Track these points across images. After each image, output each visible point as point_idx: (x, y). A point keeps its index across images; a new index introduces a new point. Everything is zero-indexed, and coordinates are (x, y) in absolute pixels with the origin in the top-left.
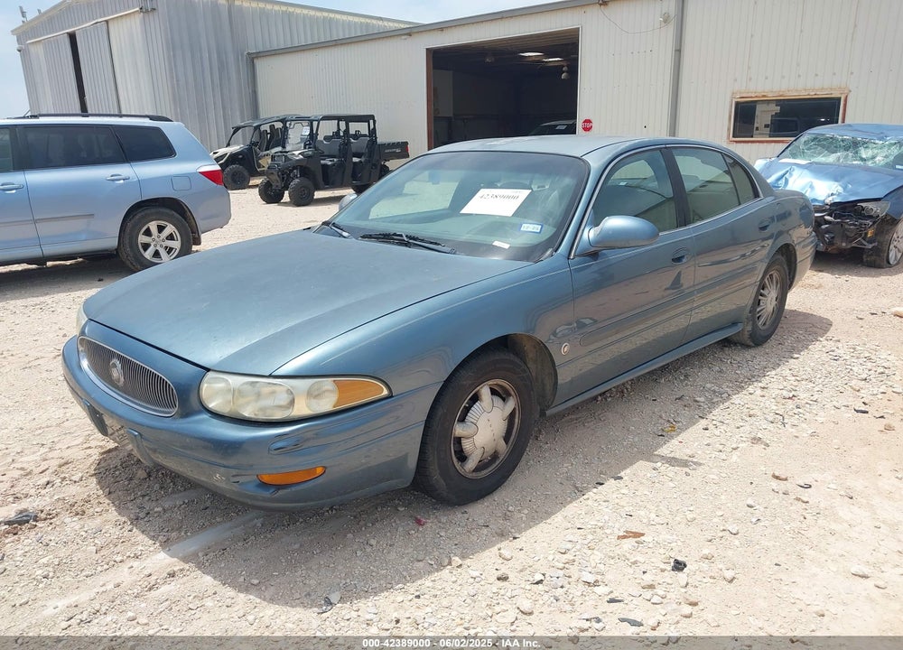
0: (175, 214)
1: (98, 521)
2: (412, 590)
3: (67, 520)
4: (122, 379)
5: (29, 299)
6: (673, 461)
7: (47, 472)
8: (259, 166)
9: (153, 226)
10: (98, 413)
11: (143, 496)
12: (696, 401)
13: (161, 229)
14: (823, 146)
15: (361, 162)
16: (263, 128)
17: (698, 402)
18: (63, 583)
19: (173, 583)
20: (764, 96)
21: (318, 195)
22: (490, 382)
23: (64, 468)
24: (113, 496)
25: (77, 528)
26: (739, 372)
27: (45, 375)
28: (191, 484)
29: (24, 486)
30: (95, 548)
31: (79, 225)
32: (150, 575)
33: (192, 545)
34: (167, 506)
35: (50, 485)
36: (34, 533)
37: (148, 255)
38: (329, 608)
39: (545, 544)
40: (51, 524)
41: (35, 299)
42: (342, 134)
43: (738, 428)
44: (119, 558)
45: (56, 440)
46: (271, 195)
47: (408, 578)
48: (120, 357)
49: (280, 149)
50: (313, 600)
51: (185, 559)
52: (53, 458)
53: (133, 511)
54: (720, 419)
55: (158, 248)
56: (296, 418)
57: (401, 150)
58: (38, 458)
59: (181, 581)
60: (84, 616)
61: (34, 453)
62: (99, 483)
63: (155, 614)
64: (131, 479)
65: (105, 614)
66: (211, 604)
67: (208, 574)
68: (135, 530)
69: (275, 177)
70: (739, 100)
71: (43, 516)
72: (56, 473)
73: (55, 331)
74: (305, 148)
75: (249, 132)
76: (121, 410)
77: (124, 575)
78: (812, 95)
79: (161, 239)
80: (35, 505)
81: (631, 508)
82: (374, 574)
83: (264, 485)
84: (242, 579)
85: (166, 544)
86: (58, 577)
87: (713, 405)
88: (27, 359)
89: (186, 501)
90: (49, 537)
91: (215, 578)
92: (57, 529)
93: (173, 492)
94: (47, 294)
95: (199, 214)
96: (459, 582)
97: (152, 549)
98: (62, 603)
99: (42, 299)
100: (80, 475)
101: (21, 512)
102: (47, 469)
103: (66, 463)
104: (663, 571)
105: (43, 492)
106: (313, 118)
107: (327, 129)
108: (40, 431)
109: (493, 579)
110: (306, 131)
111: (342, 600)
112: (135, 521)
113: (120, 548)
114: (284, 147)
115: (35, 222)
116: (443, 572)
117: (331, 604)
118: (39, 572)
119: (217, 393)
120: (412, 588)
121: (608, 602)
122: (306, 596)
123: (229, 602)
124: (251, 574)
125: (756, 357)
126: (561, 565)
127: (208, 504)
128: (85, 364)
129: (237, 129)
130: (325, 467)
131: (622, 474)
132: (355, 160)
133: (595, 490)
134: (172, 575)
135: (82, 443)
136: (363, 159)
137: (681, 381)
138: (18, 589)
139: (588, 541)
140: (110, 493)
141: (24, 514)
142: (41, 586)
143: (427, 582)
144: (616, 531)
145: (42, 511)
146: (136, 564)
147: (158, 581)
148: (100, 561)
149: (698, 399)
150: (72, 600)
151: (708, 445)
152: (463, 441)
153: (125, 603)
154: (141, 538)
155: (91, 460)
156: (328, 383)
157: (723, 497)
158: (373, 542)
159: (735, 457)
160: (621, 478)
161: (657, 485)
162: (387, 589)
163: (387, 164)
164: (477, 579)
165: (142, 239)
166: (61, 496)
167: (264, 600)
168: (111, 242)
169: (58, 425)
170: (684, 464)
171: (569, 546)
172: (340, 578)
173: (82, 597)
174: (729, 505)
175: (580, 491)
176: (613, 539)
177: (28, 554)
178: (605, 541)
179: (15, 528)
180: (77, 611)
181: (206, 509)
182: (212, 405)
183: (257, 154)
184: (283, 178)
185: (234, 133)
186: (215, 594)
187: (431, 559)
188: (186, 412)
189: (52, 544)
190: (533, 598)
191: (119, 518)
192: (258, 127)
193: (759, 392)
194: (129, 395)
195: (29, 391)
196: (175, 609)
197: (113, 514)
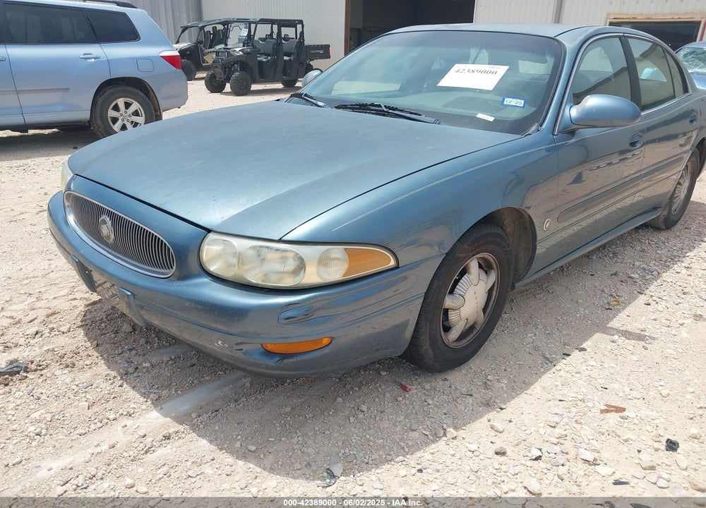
0: (140, 93)
1: (89, 374)
2: (413, 463)
3: (58, 372)
4: (112, 236)
5: (14, 162)
6: (627, 334)
7: (35, 322)
8: (204, 61)
9: (121, 102)
10: (87, 269)
11: (130, 350)
12: (631, 277)
13: (127, 105)
14: (700, 60)
15: (290, 60)
16: (206, 29)
17: (633, 278)
18: (56, 441)
19: (169, 447)
20: (634, 18)
21: (254, 87)
22: (479, 256)
23: (52, 318)
24: (101, 348)
25: (68, 381)
26: (659, 252)
27: (29, 228)
28: (175, 341)
29: (13, 335)
30: (87, 404)
31: (55, 97)
32: (145, 436)
33: (184, 403)
34: (154, 361)
35: (38, 336)
36: (25, 385)
37: (116, 127)
38: (333, 481)
39: (531, 416)
40: (42, 375)
41: (18, 161)
42: (275, 36)
43: (677, 304)
44: (112, 417)
45: (43, 290)
46: (215, 86)
47: (407, 450)
48: (110, 214)
49: (222, 46)
50: (314, 472)
51: (179, 420)
52: (40, 308)
53: (122, 365)
54: (657, 295)
55: (125, 122)
56: (306, 287)
57: (324, 52)
58: (26, 307)
59: (177, 444)
60: (80, 480)
61: (23, 302)
62: (86, 334)
63: (154, 481)
64: (117, 332)
65: (102, 479)
66: (210, 472)
67: (204, 436)
68: (125, 385)
69: (219, 70)
70: (612, 20)
71: (33, 367)
72: (44, 323)
73: (37, 190)
74: (244, 46)
75: (194, 32)
76: (111, 268)
77: (118, 434)
78: (676, 18)
79: (128, 114)
80: (25, 354)
81: (604, 381)
82: (371, 443)
83: (268, 353)
84: (238, 445)
85: (157, 403)
86: (51, 435)
87: (647, 283)
88: (13, 213)
89: (173, 357)
90: (40, 390)
91: (211, 442)
92: (48, 381)
93: (159, 347)
94: (29, 158)
95: (161, 94)
96: (458, 456)
97: (144, 407)
98: (57, 465)
99: (24, 162)
100: (68, 326)
101: (12, 362)
102: (36, 319)
103: (54, 314)
104: (657, 450)
105: (32, 342)
106: (252, 20)
107: (262, 31)
108: (26, 281)
109: (491, 453)
110: (245, 33)
111: (345, 473)
112: (125, 375)
113: (110, 405)
114: (226, 45)
115: (18, 92)
116: (439, 443)
117: (334, 477)
118: (32, 428)
119: (219, 256)
120: (412, 459)
121: (614, 484)
122: (306, 465)
123: (228, 470)
124: (246, 438)
125: (670, 240)
126: (555, 441)
127: (194, 361)
128: (71, 219)
129: (185, 29)
130: (332, 338)
131: (584, 345)
132: (286, 58)
133: (564, 361)
134: (167, 437)
135: (68, 295)
136: (292, 58)
137: (610, 258)
138: (11, 447)
139: (573, 414)
140: (98, 345)
141: (15, 365)
142: (34, 444)
143: (425, 455)
144: (597, 404)
145: (32, 362)
146: (129, 422)
147: (154, 443)
148: (93, 419)
149: (632, 275)
150: (65, 461)
151: (655, 320)
152: (450, 313)
153: (121, 467)
154: (132, 394)
155: (77, 311)
156: (337, 251)
157: (687, 373)
158: (364, 408)
159: (684, 333)
160: (584, 350)
161: (620, 358)
162: (388, 461)
163: (312, 63)
164: (476, 453)
165: (111, 113)
166: (51, 347)
167: (264, 469)
168: (84, 115)
169: (44, 276)
170: (640, 337)
171: (557, 419)
172: (338, 446)
173: (76, 457)
174: (696, 381)
175: (550, 362)
176: (596, 412)
177: (20, 408)
178: (590, 414)
179: (6, 379)
180: (72, 474)
181: (193, 366)
182: (213, 268)
183: (202, 51)
184: (225, 71)
185: (182, 32)
186: (213, 460)
187: (425, 429)
188: (184, 276)
189: (44, 397)
190: (538, 476)
191: (109, 372)
192: (202, 28)
193: (684, 271)
194: (119, 253)
195: (15, 243)
196: (174, 475)
197: (102, 368)
